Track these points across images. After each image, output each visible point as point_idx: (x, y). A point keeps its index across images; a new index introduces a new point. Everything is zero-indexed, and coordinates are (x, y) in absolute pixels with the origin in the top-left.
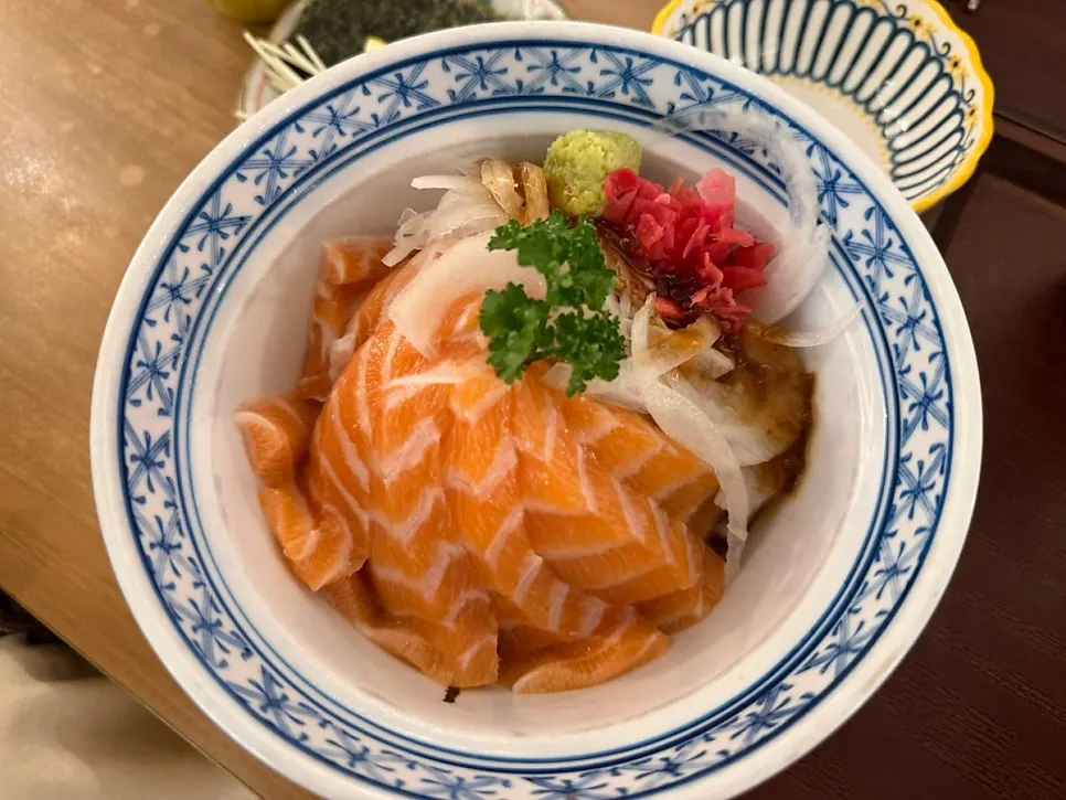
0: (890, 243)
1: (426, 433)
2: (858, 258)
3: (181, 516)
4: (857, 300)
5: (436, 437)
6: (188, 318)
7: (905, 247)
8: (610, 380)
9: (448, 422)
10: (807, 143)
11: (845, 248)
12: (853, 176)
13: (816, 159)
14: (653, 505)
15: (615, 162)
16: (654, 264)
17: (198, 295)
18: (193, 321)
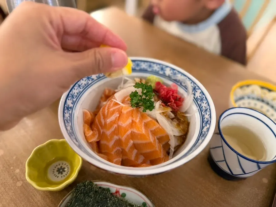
0: (203, 97)
1: (117, 115)
2: (198, 101)
3: (70, 119)
4: (197, 107)
5: (118, 115)
6: (80, 91)
7: (206, 98)
8: (150, 111)
9: (121, 113)
10: (191, 81)
11: (196, 99)
12: (198, 87)
13: (192, 85)
14: (156, 138)
15: (157, 80)
16: (162, 98)
17: (83, 88)
18: (81, 92)
